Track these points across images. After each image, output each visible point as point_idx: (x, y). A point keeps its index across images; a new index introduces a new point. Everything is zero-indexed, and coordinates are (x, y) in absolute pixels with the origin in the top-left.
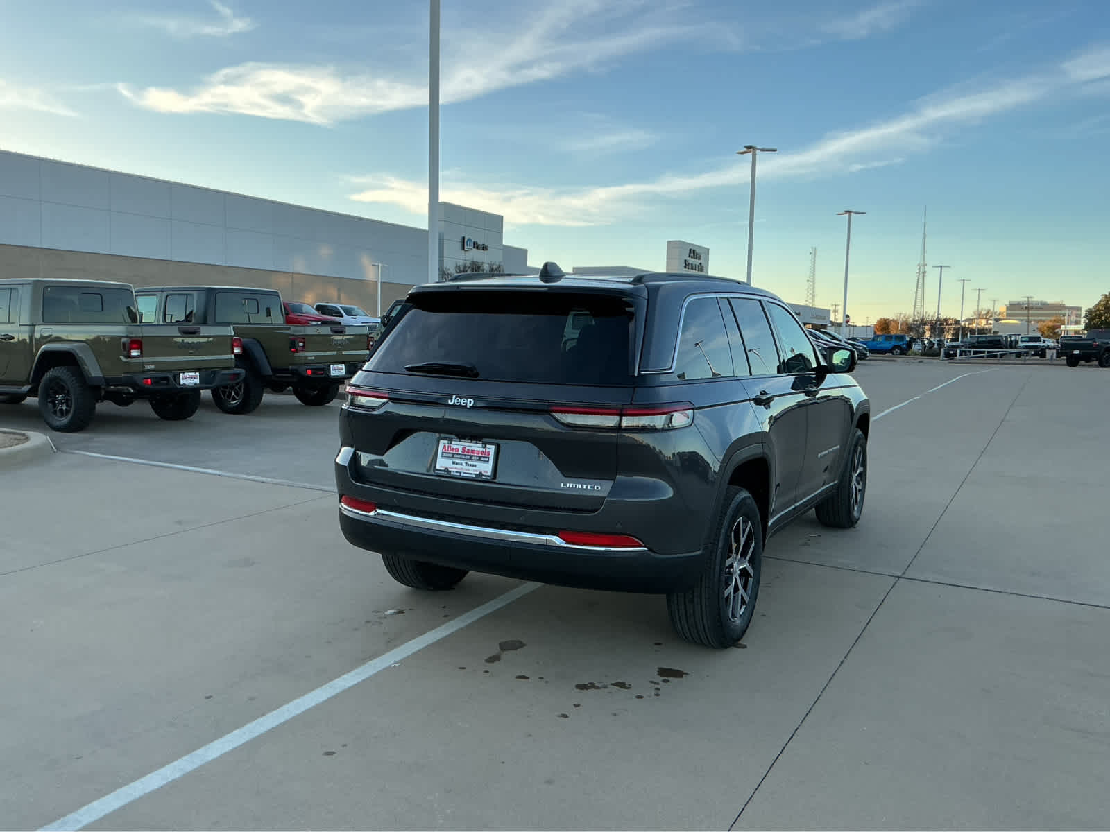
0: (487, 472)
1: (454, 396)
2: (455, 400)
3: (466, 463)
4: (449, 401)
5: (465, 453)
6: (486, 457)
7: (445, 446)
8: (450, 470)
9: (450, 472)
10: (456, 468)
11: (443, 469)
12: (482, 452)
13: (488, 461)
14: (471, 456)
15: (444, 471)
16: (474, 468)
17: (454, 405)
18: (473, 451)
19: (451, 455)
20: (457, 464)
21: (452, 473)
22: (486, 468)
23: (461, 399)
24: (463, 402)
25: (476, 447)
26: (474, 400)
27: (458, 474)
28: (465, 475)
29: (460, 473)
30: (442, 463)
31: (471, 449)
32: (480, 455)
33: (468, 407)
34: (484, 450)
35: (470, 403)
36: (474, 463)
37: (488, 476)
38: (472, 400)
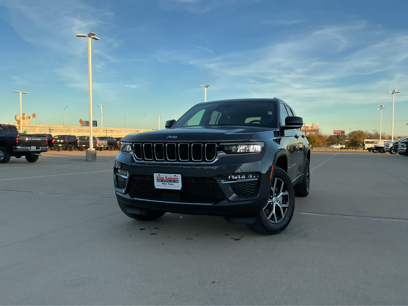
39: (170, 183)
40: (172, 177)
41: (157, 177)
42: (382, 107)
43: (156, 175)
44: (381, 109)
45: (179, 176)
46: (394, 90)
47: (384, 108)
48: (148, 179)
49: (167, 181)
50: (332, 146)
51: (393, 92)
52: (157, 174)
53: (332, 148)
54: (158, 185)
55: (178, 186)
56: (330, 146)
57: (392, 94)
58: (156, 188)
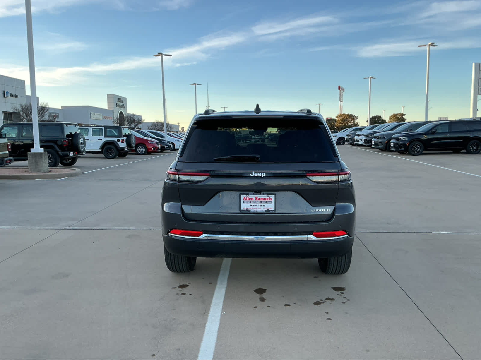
0: (272, 208)
1: (253, 172)
2: (254, 174)
3: (259, 205)
4: (251, 175)
5: (258, 200)
6: (271, 201)
7: (244, 198)
8: (249, 209)
9: (250, 210)
10: (253, 208)
11: (245, 209)
12: (267, 199)
13: (272, 203)
14: (261, 202)
15: (246, 210)
16: (264, 207)
17: (254, 177)
18: (262, 199)
19: (249, 202)
20: (253, 206)
21: (251, 211)
22: (271, 207)
23: (258, 173)
24: (259, 174)
25: (264, 196)
26: (266, 173)
27: (255, 211)
28: (258, 211)
29: (256, 210)
30: (244, 206)
31: (260, 197)
32: (266, 200)
33: (262, 177)
34: (268, 197)
35: (263, 175)
36: (264, 205)
37: (273, 210)
38: (264, 173)
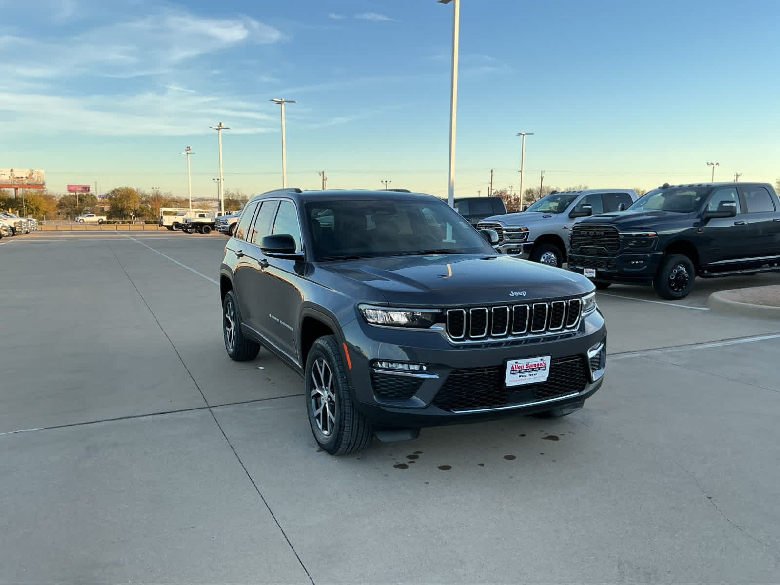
39: (531, 374)
40: (537, 363)
41: (513, 366)
42: (190, 149)
43: (510, 364)
44: (187, 153)
45: (547, 360)
46: (221, 124)
47: (194, 153)
48: (486, 373)
49: (528, 370)
50: (80, 218)
51: (218, 127)
52: (513, 362)
53: (81, 221)
54: (511, 380)
55: (542, 376)
56: (77, 219)
57: (217, 129)
58: (507, 386)
